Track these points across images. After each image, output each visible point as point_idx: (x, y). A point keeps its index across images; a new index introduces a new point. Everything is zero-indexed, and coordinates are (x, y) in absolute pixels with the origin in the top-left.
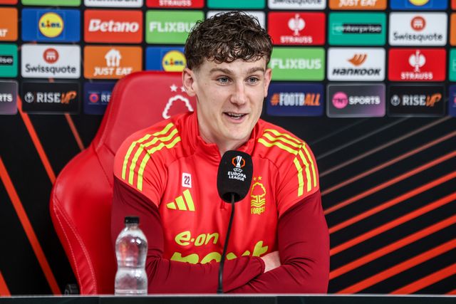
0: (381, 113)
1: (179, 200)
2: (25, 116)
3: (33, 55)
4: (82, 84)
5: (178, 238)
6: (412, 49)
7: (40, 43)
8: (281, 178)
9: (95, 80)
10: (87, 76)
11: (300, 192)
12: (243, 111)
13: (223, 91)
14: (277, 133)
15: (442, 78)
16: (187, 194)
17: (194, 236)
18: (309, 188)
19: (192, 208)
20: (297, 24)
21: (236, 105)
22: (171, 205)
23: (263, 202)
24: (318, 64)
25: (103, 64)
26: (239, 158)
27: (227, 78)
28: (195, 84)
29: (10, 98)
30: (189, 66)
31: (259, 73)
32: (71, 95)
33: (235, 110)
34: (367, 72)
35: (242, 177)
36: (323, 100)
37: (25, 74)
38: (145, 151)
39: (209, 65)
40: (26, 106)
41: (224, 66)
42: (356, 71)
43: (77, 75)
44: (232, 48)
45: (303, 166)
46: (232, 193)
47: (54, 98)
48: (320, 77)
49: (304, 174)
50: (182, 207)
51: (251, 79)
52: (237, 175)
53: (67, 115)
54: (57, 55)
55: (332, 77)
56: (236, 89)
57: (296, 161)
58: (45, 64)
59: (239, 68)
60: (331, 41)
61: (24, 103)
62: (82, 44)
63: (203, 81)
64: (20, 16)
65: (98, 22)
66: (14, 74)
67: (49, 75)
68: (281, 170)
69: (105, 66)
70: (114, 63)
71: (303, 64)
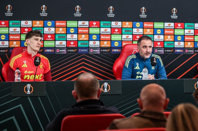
0: (66, 53)
6: (71, 41)
16: (25, 64)
21: (39, 44)
26: (38, 58)
27: (37, 40)
28: (29, 42)
32: (7, 50)
34: (63, 45)
42: (61, 45)
43: (8, 47)
46: (37, 64)
48: (54, 46)
54: (4, 43)
55: (56, 46)
58: (2, 45)
60: (56, 40)
62: (9, 41)
65: (12, 37)
67: (3, 47)
69: (13, 45)
70: (15, 44)
71: (51, 44)
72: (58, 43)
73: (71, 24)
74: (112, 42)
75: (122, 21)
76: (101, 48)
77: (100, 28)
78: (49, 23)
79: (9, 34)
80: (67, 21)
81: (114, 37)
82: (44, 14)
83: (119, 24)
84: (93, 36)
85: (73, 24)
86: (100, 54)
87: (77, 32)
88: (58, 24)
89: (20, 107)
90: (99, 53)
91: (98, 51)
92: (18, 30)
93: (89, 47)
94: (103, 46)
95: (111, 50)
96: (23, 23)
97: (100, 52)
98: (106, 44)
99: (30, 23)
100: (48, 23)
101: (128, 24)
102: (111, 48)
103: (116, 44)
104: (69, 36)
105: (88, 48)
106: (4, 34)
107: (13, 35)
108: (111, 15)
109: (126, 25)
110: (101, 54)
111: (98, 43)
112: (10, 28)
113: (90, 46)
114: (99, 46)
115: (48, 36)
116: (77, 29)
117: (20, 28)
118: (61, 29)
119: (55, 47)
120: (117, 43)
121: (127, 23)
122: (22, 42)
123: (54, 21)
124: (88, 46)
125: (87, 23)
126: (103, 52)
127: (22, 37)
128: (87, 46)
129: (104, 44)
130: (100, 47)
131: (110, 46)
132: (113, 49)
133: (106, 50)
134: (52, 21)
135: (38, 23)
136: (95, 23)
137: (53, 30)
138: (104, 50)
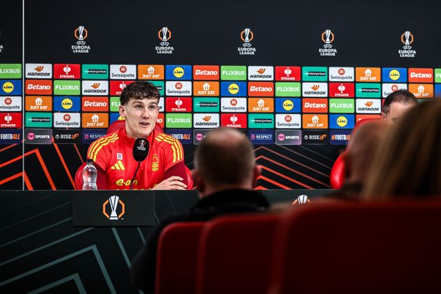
1: (116, 165)
2: (55, 145)
3: (59, 118)
4: (81, 130)
5: (118, 182)
6: (231, 114)
7: (62, 112)
8: (166, 154)
9: (87, 128)
10: (83, 126)
11: (174, 161)
12: (147, 121)
13: (138, 113)
14: (164, 136)
15: (245, 127)
16: (120, 162)
17: (125, 181)
18: (179, 159)
19: (123, 168)
20: (179, 103)
21: (145, 118)
22: (113, 168)
23: (157, 165)
24: (189, 121)
25: (91, 121)
26: (143, 141)
27: (141, 106)
28: (125, 112)
29: (49, 137)
30: (122, 104)
31: (155, 105)
32: (76, 135)
33: (144, 121)
34: (211, 124)
35: (144, 149)
36: (192, 137)
37: (55, 126)
38: (100, 144)
39: (132, 101)
40: (56, 141)
41: (139, 100)
42: (207, 124)
43: (79, 126)
44: (143, 93)
45: (176, 149)
46: (140, 156)
47: (68, 137)
48: (191, 127)
49: (176, 152)
50: (118, 168)
51: (151, 107)
52: (142, 148)
53: (75, 144)
54: (70, 117)
55: (195, 127)
56: (145, 111)
57: (173, 147)
58: (64, 121)
59: (146, 102)
60: (195, 110)
61: (55, 139)
62: (81, 112)
63: (129, 110)
64: (53, 100)
65: (88, 102)
66: (51, 126)
67: (67, 126)
68: (166, 151)
69: (92, 122)
70: (96, 121)
71: (182, 120)
72: (199, 118)
73: (229, 72)
74: (332, 116)
75: (354, 65)
76: (305, 132)
77: (301, 82)
78: (179, 71)
79: (81, 96)
80: (222, 67)
81: (337, 105)
82: (165, 49)
83: (349, 72)
84: (285, 103)
85: (237, 73)
86: (302, 145)
87: (245, 92)
88: (198, 72)
89: (92, 250)
90: (300, 143)
91: (296, 139)
92: (104, 85)
93: (275, 129)
94: (309, 126)
95: (329, 137)
96: (115, 69)
97: (303, 140)
98: (316, 122)
99: (131, 69)
100: (175, 70)
101: (369, 74)
102: (330, 131)
103: (342, 122)
104: (226, 102)
105: (273, 131)
106: (69, 96)
107: (91, 98)
108: (328, 51)
109: (364, 75)
110: (305, 146)
111: (296, 119)
112: (83, 82)
113: (277, 127)
114: (300, 127)
115: (177, 103)
116: (245, 85)
117: (107, 82)
118: (206, 85)
119: (193, 128)
120: (342, 118)
121: (368, 71)
122: (112, 115)
123: (190, 66)
124: (273, 127)
125: (269, 71)
126: (309, 141)
127: (112, 104)
128: (270, 126)
129: (311, 122)
130: (302, 129)
131: (326, 127)
132: (335, 134)
133: (317, 137)
134: (184, 66)
135: (152, 72)
136: (290, 72)
137: (187, 86)
138: (311, 137)
